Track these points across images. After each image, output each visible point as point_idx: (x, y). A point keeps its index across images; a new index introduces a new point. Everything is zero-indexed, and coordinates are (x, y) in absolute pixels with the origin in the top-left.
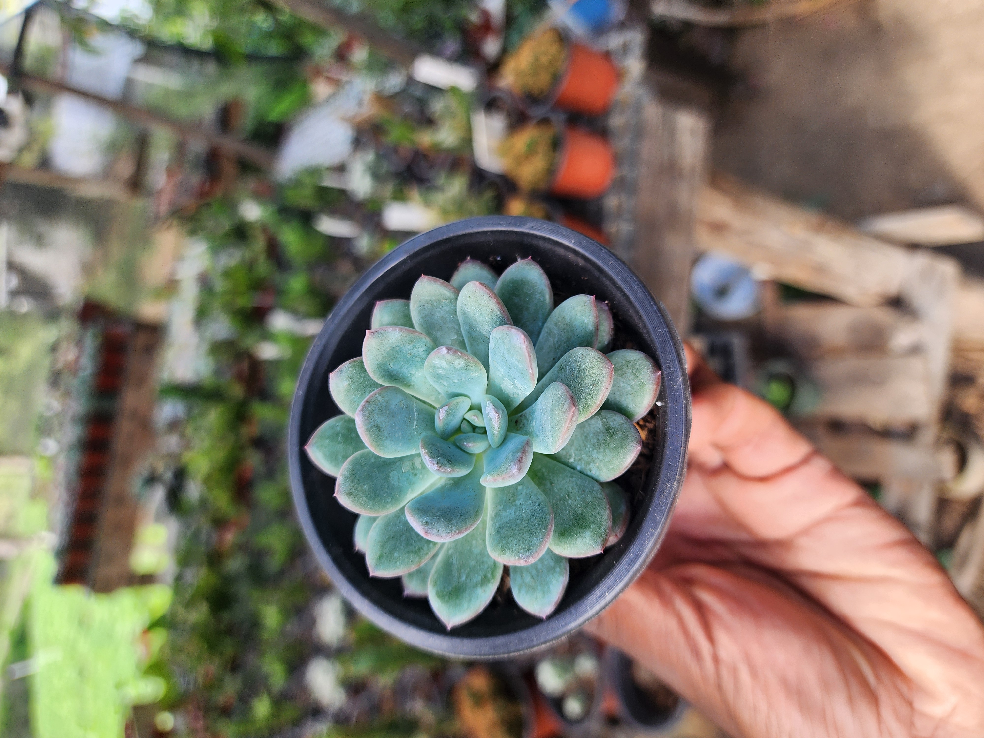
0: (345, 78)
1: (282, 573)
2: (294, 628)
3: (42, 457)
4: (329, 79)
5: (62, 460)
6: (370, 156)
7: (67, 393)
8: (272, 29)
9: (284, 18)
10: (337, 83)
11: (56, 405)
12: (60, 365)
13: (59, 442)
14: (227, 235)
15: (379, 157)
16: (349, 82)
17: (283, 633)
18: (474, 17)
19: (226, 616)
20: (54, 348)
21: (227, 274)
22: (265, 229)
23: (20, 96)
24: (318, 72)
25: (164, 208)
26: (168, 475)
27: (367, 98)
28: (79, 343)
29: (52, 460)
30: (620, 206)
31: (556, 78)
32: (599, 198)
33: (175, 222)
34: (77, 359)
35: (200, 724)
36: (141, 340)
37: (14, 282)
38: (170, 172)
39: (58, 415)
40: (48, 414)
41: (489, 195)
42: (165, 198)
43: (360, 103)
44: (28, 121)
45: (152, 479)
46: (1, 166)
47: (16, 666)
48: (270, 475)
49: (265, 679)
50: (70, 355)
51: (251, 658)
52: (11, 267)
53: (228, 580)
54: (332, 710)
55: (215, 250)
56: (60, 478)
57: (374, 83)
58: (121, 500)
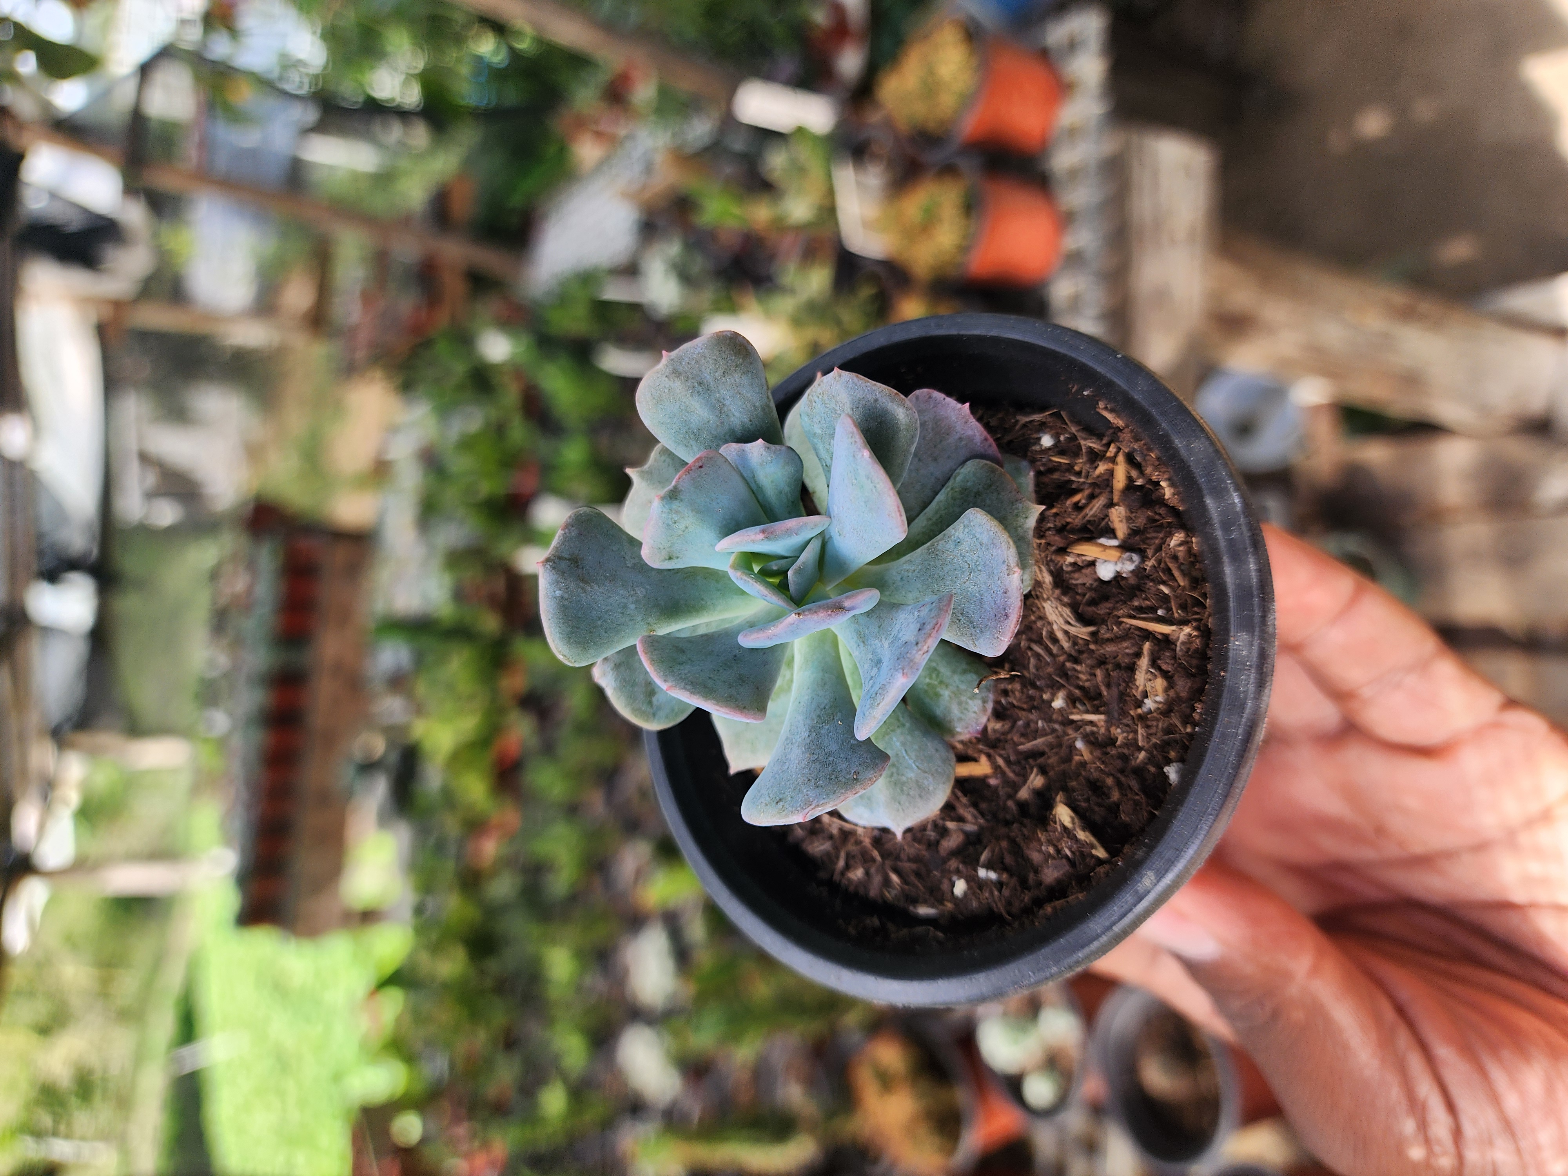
0: (622, 132)
1: (574, 898)
2: (595, 981)
3: (206, 741)
4: (599, 135)
5: (237, 742)
6: (673, 248)
7: (237, 643)
8: (506, 64)
9: (523, 45)
10: (611, 141)
11: (223, 661)
12: (223, 601)
13: (231, 714)
14: (461, 387)
15: (689, 248)
16: (630, 137)
17: (579, 989)
18: (820, 17)
19: (493, 966)
20: (214, 575)
21: (466, 444)
22: (518, 373)
23: (142, 198)
24: (581, 124)
25: (361, 354)
27: (659, 159)
28: (251, 566)
29: (222, 743)
31: (964, 101)
32: (1042, 282)
33: (378, 374)
34: (250, 591)
35: (463, 1130)
36: (340, 555)
37: (151, 479)
38: (367, 298)
39: (226, 675)
40: (212, 675)
41: (865, 293)
42: (363, 336)
43: (649, 169)
44: (155, 235)
45: (368, 768)
46: (118, 305)
47: (185, 1051)
48: (548, 749)
49: (556, 1061)
50: (239, 584)
51: (534, 1030)
52: (145, 458)
53: (492, 912)
54: (661, 1106)
55: (444, 412)
56: (237, 768)
57: (669, 134)
58: (325, 798)
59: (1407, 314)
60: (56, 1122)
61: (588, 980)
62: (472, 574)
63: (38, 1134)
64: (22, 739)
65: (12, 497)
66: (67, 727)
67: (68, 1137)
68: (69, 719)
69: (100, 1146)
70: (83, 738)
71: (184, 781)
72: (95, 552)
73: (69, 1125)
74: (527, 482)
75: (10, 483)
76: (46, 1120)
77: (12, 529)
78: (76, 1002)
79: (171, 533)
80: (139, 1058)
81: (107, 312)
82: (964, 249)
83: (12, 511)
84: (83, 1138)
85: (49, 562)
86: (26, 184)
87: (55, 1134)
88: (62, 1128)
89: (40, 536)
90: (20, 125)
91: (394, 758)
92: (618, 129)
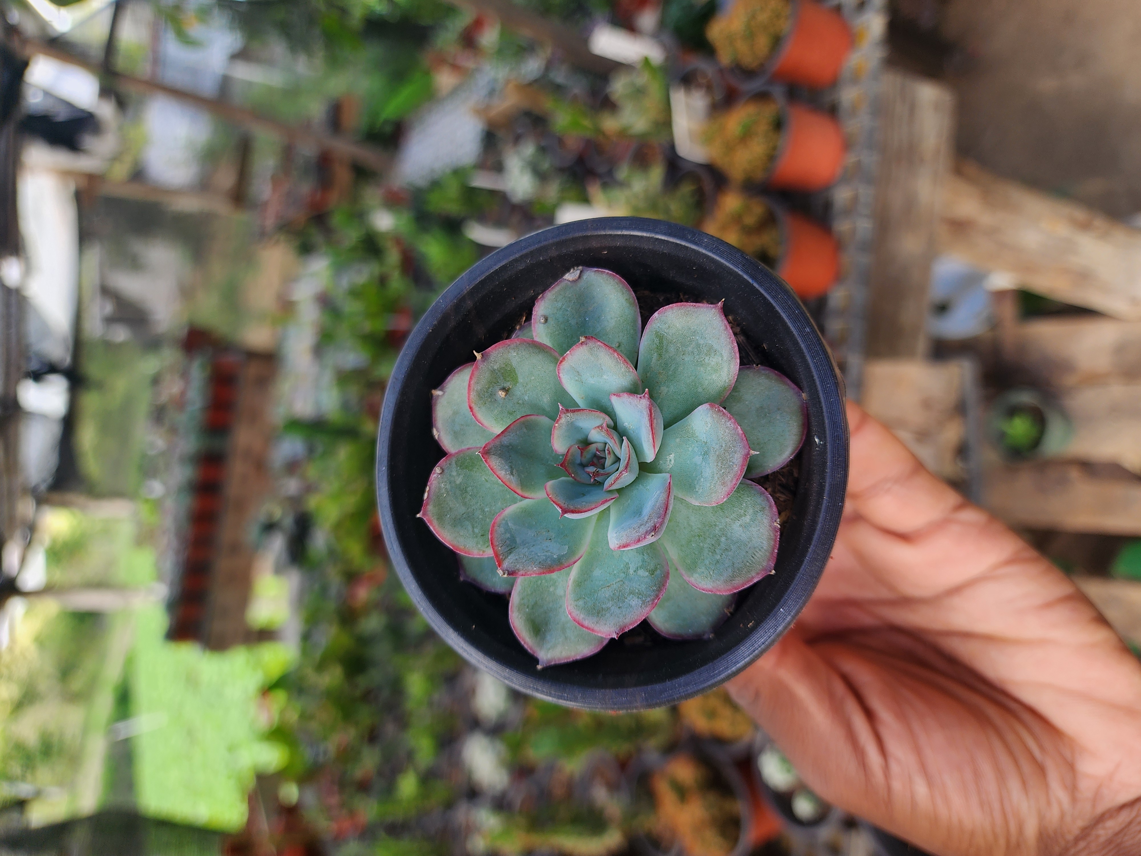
0: (473, 67)
2: (443, 698)
3: (147, 501)
4: (455, 67)
5: (170, 504)
6: (528, 150)
7: (173, 430)
10: (463, 72)
11: (161, 444)
12: (164, 398)
13: (165, 484)
14: (354, 249)
15: (542, 150)
16: (478, 69)
17: (429, 702)
19: (363, 682)
20: (156, 381)
21: (355, 293)
22: (398, 240)
23: (112, 100)
24: (441, 61)
26: (288, 522)
28: (185, 375)
29: (158, 504)
30: (855, 199)
31: (777, 41)
32: (827, 187)
33: (282, 238)
34: (183, 394)
35: (334, 800)
36: (252, 370)
37: (109, 308)
38: (276, 181)
39: (162, 454)
40: (152, 453)
41: (686, 189)
42: (272, 211)
43: (492, 95)
44: (120, 128)
45: (269, 527)
46: (91, 178)
47: (121, 725)
49: (410, 755)
50: (175, 388)
51: (390, 729)
52: (105, 290)
53: (363, 641)
54: (492, 793)
55: (339, 267)
56: (169, 524)
57: (507, 70)
58: (236, 548)
60: (25, 771)
61: (436, 696)
62: (356, 390)
63: (10, 779)
64: (11, 495)
65: (8, 316)
66: (46, 491)
67: (32, 782)
68: (45, 481)
69: (56, 790)
70: (56, 496)
72: (69, 361)
73: (34, 774)
74: (401, 323)
75: (8, 305)
76: (17, 769)
77: (8, 339)
79: (123, 346)
80: (86, 730)
81: (83, 183)
83: (8, 326)
85: (34, 366)
86: (29, 84)
87: (23, 779)
88: (29, 776)
90: (25, 41)
92: (470, 64)
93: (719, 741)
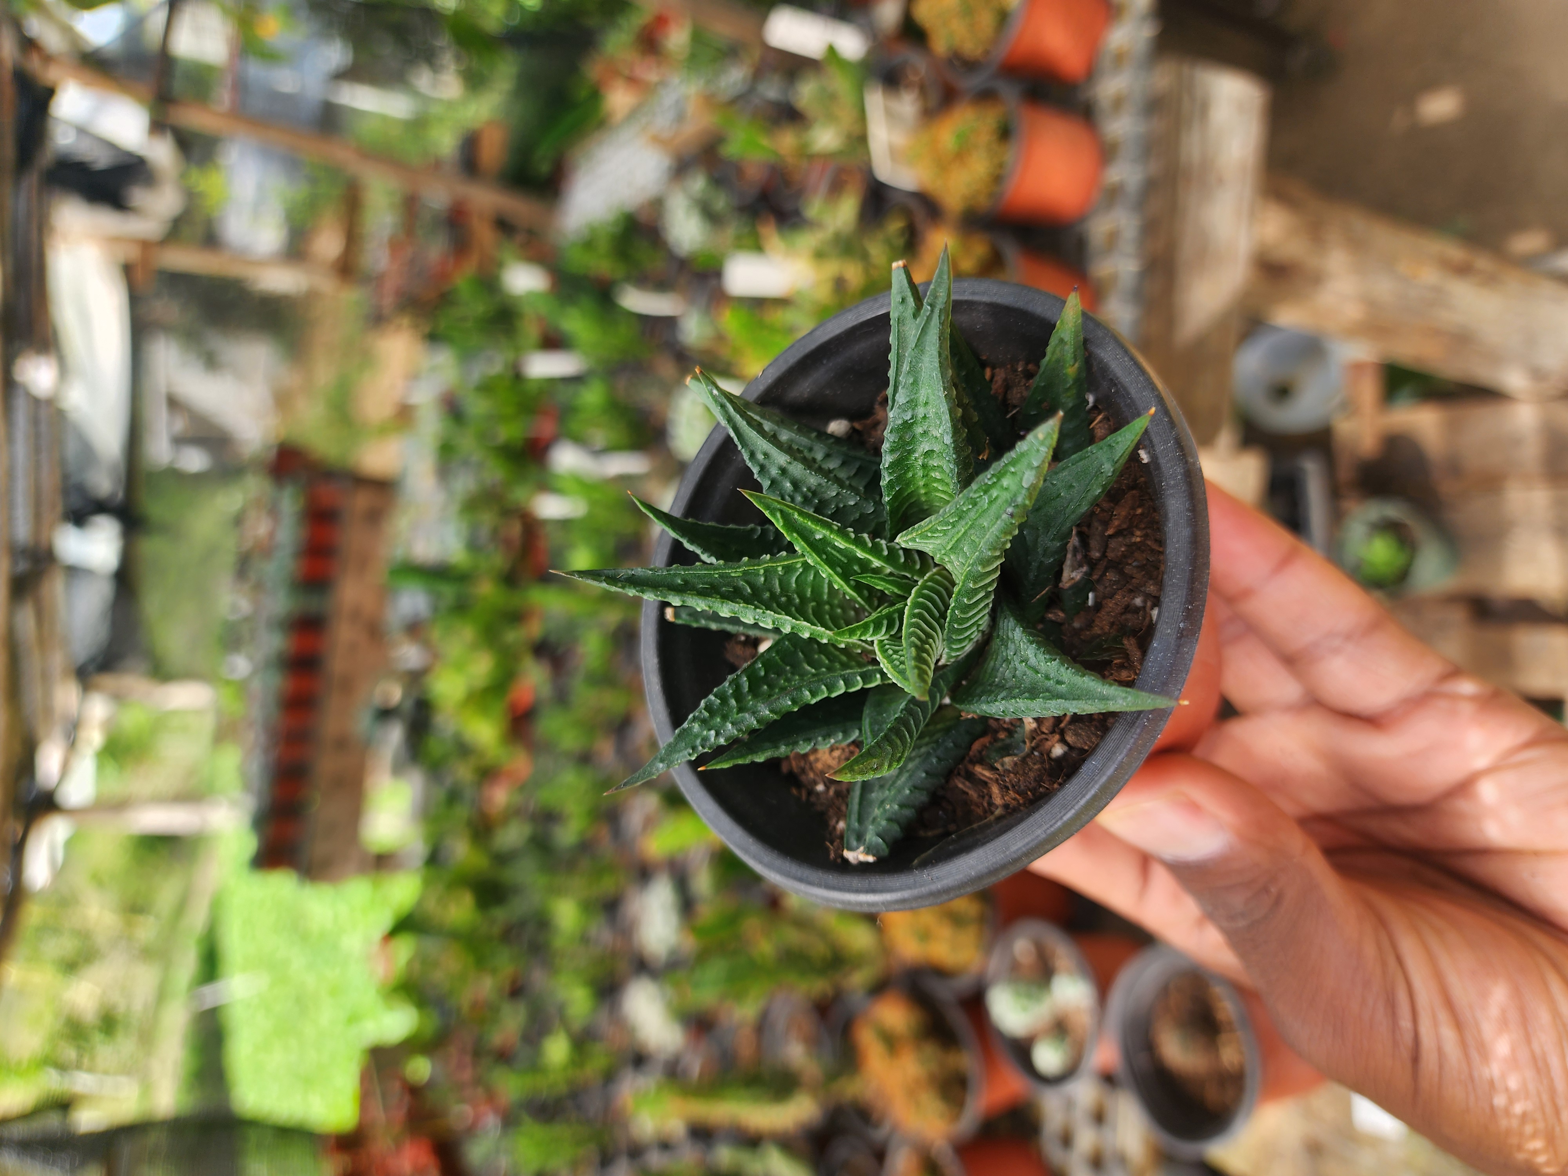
0: (654, 78)
1: (585, 847)
2: (601, 931)
3: (228, 683)
4: (632, 81)
5: (256, 685)
6: (698, 184)
7: (258, 587)
10: (643, 87)
11: (245, 605)
12: (248, 544)
13: (251, 658)
15: (713, 183)
16: (663, 83)
17: (586, 939)
19: (501, 915)
20: (238, 521)
21: (486, 388)
23: (169, 136)
24: (614, 72)
25: (388, 301)
27: (692, 108)
28: (273, 512)
29: (242, 687)
30: (1115, 234)
31: (1003, 21)
33: (406, 321)
34: (271, 535)
35: (467, 1074)
36: (361, 501)
37: (178, 425)
38: (395, 246)
39: (247, 619)
40: (235, 618)
41: (893, 226)
42: (391, 285)
43: (680, 118)
44: (183, 176)
45: (385, 714)
46: (146, 245)
47: (207, 990)
48: (562, 698)
49: (561, 1009)
50: (260, 527)
51: (538, 978)
52: (174, 403)
53: (502, 859)
54: (662, 1057)
55: (466, 356)
56: (256, 712)
57: (702, 82)
58: (343, 744)
59: (1463, 270)
60: (80, 1056)
61: (595, 931)
62: (487, 519)
63: (62, 1067)
64: (46, 677)
65: (37, 436)
66: (91, 668)
67: (91, 1070)
68: (92, 660)
69: (123, 1080)
70: (108, 681)
71: (207, 725)
72: (120, 495)
73: (92, 1058)
74: (547, 428)
75: (36, 421)
76: (70, 1053)
77: (36, 467)
78: (101, 939)
79: (198, 479)
80: (162, 995)
81: (133, 253)
82: (997, 179)
83: (37, 450)
84: (106, 1073)
85: (76, 501)
86: (56, 119)
87: (78, 1066)
88: (86, 1061)
89: (65, 477)
90: (48, 59)
91: (409, 705)
92: (652, 76)
93: (940, 972)
